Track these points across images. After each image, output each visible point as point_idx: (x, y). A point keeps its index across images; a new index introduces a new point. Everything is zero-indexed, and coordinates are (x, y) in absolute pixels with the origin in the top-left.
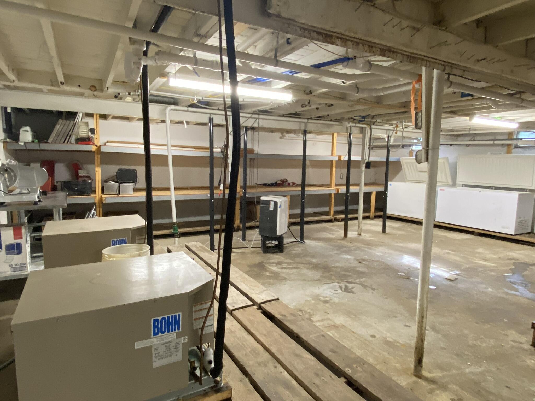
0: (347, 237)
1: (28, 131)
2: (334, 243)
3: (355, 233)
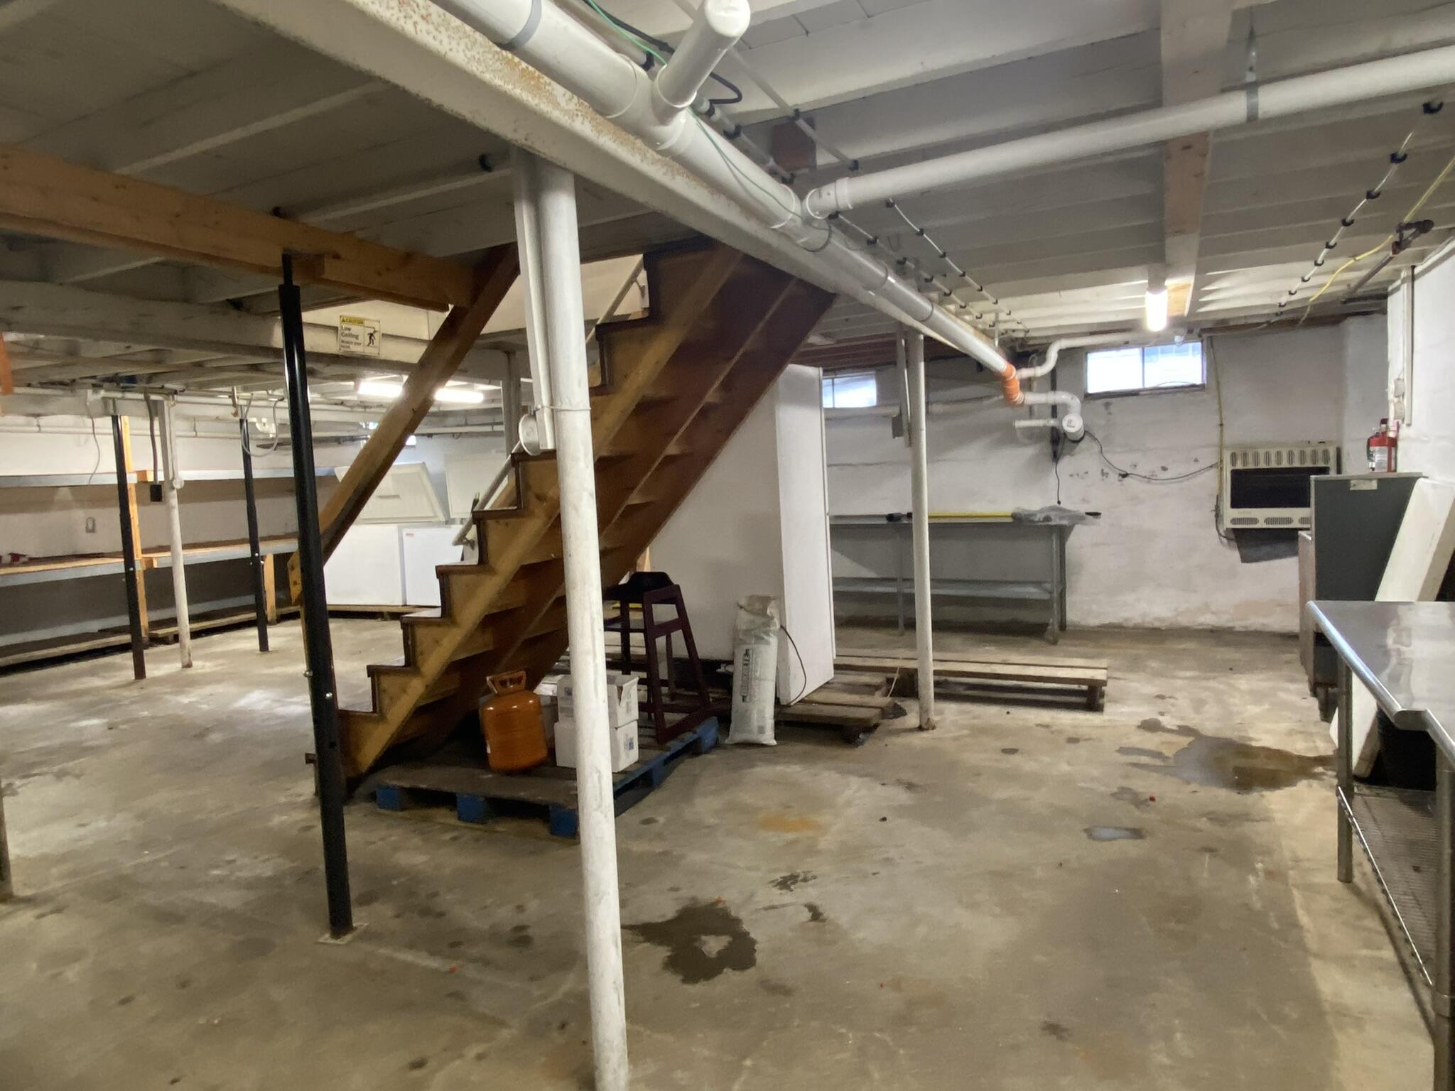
0: (145, 677)
2: (86, 699)
3: (179, 665)
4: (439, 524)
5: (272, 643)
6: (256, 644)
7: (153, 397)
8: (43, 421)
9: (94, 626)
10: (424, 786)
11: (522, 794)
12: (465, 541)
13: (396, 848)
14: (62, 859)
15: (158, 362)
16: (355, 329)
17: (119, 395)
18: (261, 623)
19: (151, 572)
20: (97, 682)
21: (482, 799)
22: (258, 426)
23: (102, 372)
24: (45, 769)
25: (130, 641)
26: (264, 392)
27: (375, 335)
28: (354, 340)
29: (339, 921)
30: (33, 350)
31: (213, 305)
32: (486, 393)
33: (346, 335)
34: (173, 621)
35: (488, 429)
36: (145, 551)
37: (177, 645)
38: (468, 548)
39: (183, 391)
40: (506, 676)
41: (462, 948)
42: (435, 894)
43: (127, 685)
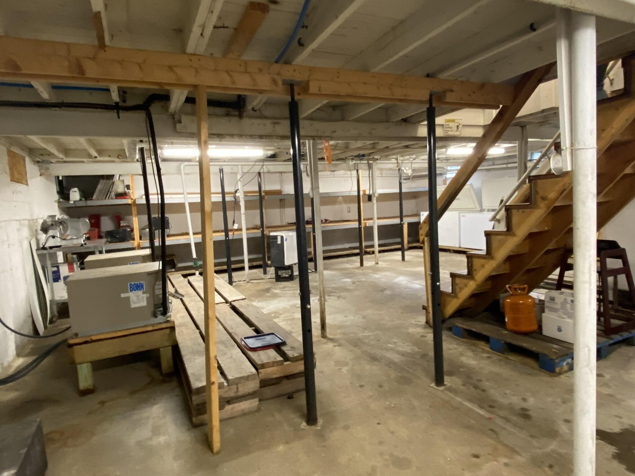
0: (363, 266)
1: (76, 192)
2: (346, 272)
3: (374, 263)
4: (477, 211)
5: (406, 258)
6: (400, 258)
7: (370, 162)
8: (336, 173)
9: (347, 246)
10: (474, 330)
11: (525, 345)
12: (495, 219)
13: (462, 355)
14: (340, 327)
15: (373, 148)
16: (451, 124)
17: (358, 162)
18: (402, 250)
19: (366, 227)
20: (348, 266)
21: (503, 342)
22: (405, 171)
23: (356, 153)
24: (334, 294)
25: (359, 252)
26: (408, 157)
27: (459, 126)
28: (450, 129)
29: (439, 380)
30: (335, 147)
31: (397, 121)
32: (506, 148)
33: (447, 128)
34: (373, 246)
35: (505, 166)
36: (364, 220)
37: (373, 255)
38: (497, 223)
39: (380, 159)
40: (516, 286)
41: (495, 410)
42: (480, 380)
43: (358, 268)
